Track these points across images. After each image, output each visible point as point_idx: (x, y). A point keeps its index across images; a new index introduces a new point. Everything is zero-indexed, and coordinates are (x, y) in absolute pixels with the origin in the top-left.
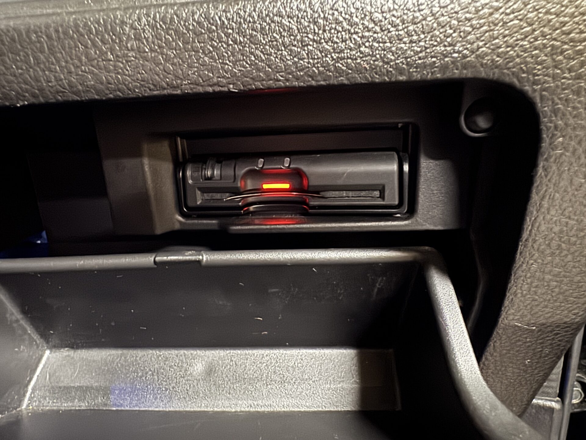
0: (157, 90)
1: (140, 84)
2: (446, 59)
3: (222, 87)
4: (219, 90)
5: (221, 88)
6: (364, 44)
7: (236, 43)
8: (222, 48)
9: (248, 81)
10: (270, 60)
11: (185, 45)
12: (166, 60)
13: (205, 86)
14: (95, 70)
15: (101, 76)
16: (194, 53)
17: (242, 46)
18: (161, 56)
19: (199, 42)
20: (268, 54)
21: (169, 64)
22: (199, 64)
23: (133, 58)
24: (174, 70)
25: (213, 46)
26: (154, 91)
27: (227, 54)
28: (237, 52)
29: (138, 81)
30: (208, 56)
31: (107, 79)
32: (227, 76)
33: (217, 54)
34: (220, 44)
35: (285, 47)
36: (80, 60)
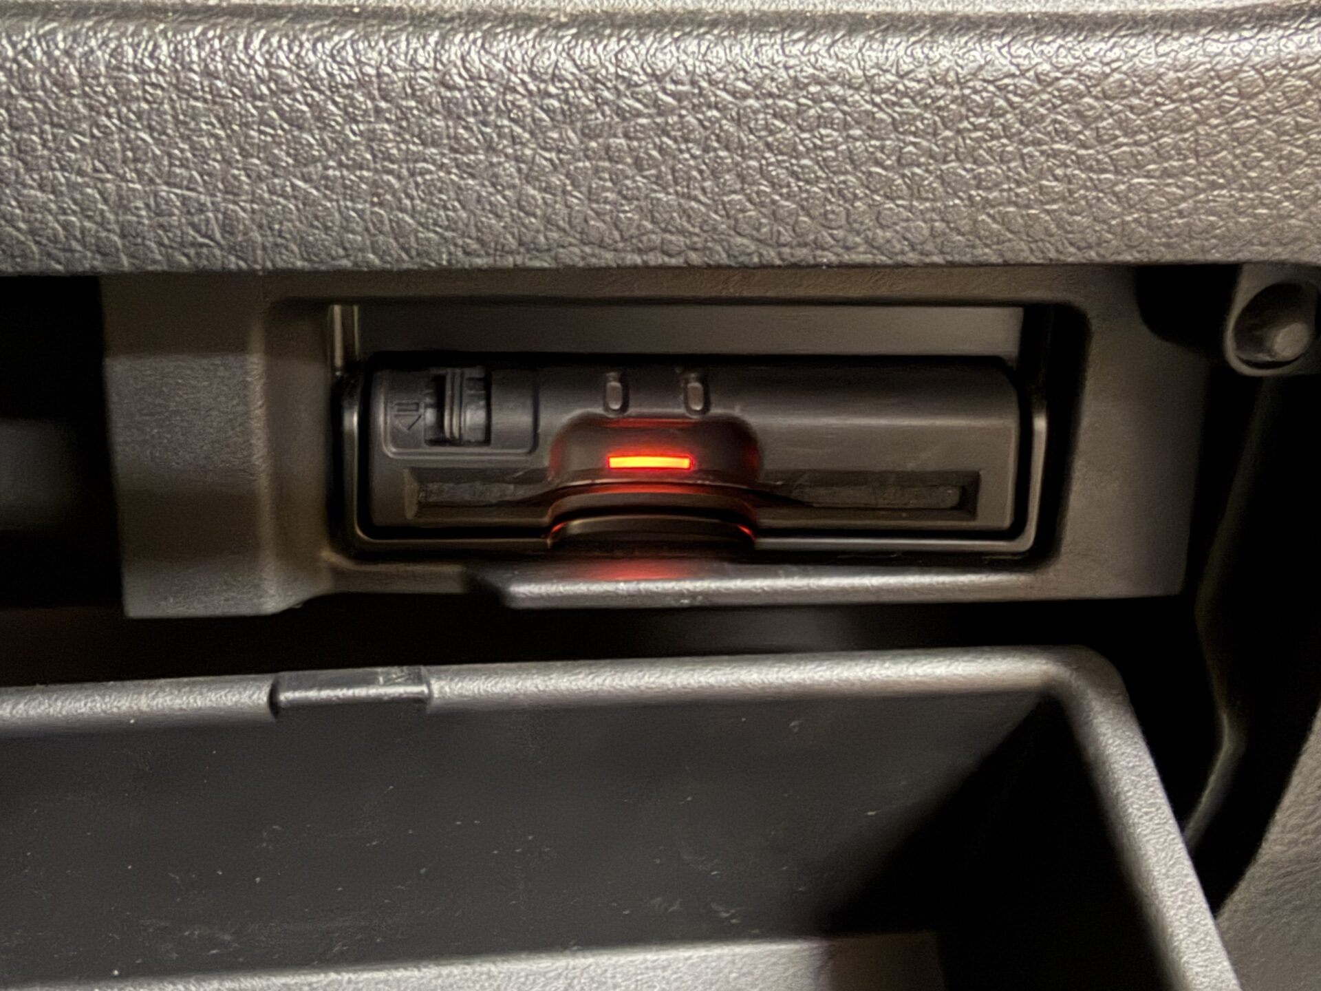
0: (488, 254)
1: (441, 236)
3: (670, 256)
4: (660, 261)
5: (666, 259)
6: (1052, 171)
7: (727, 148)
8: (687, 156)
9: (748, 247)
10: (812, 196)
11: (586, 140)
12: (528, 179)
13: (624, 250)
14: (315, 192)
15: (326, 209)
16: (607, 164)
17: (742, 156)
18: (513, 163)
19: (626, 135)
20: (807, 182)
21: (534, 188)
22: (620, 193)
23: (432, 168)
24: (545, 203)
25: (661, 150)
26: (479, 256)
27: (701, 172)
28: (729, 171)
29: (438, 229)
30: (647, 173)
31: (347, 219)
32: (691, 229)
33: (673, 170)
34: (683, 147)
35: (855, 168)
36: (273, 162)
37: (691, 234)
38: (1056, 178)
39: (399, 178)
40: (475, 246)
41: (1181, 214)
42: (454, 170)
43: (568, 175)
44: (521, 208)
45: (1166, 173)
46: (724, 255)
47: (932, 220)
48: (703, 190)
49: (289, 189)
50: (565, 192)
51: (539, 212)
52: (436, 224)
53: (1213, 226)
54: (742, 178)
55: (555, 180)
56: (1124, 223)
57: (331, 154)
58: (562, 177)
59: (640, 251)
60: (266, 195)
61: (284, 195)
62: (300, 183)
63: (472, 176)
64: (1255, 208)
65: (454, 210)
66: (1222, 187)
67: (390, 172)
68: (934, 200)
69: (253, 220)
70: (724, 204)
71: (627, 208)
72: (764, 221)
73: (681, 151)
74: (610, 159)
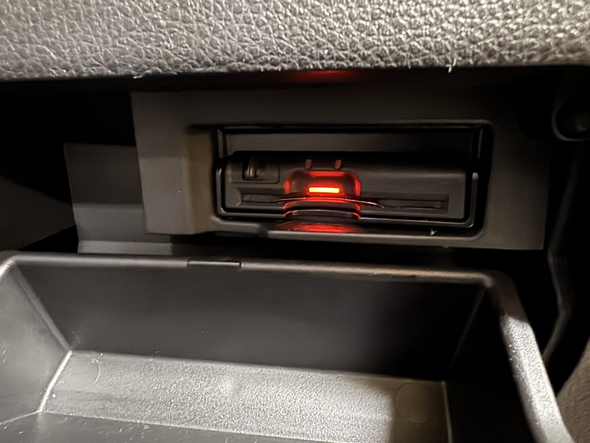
0: (201, 67)
2: (548, 40)
3: (275, 65)
6: (447, 19)
7: (295, 14)
8: (278, 20)
9: (306, 60)
10: (333, 35)
11: (236, 15)
12: (214, 33)
13: (255, 64)
14: (134, 42)
15: (139, 48)
16: (245, 25)
17: (302, 18)
18: (208, 27)
19: (252, 12)
20: (331, 29)
21: (216, 37)
22: (251, 38)
23: (176, 30)
24: (222, 44)
25: (267, 17)
26: (198, 68)
27: (284, 27)
28: (296, 25)
29: (181, 56)
30: (261, 28)
31: (147, 53)
32: (281, 52)
33: (272, 26)
34: (276, 16)
35: (352, 21)
36: (119, 30)
37: (283, 55)
38: (449, 22)
39: (165, 34)
40: (196, 63)
41: (515, 38)
42: (185, 30)
43: (230, 30)
44: (212, 46)
45: (507, 17)
46: (297, 65)
47: (389, 45)
48: (286, 35)
49: (125, 42)
50: (229, 38)
51: (218, 47)
52: (180, 54)
53: (533, 44)
54: (302, 28)
55: (224, 33)
56: (486, 44)
57: (139, 26)
58: (227, 32)
59: (262, 64)
60: (118, 44)
61: (123, 43)
62: (129, 39)
63: (192, 32)
64: (555, 33)
65: (186, 47)
66: (536, 23)
67: (161, 32)
68: (390, 35)
69: (114, 54)
70: (294, 40)
71: (254, 44)
72: (313, 48)
73: (275, 17)
74: (246, 23)
